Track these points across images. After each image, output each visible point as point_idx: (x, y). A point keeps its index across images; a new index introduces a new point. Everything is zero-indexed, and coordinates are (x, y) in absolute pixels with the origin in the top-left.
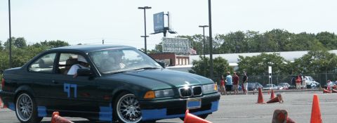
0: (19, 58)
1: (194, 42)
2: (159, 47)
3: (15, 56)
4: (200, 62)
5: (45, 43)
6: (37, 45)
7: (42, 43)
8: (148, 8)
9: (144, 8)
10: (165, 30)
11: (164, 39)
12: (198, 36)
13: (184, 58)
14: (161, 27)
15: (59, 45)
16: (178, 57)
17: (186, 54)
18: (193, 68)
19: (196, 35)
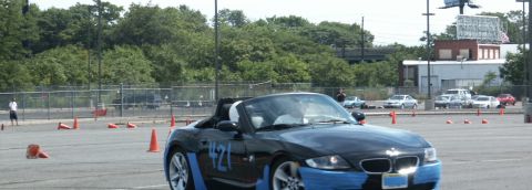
0: (231, 44)
1: (509, 23)
2: (452, 29)
3: (225, 40)
4: (517, 56)
5: (272, 19)
6: (260, 23)
7: (268, 19)
10: (462, 3)
11: (460, 18)
12: (517, 13)
15: (294, 22)
16: (481, 47)
17: (495, 42)
18: (505, 65)
19: (513, 12)
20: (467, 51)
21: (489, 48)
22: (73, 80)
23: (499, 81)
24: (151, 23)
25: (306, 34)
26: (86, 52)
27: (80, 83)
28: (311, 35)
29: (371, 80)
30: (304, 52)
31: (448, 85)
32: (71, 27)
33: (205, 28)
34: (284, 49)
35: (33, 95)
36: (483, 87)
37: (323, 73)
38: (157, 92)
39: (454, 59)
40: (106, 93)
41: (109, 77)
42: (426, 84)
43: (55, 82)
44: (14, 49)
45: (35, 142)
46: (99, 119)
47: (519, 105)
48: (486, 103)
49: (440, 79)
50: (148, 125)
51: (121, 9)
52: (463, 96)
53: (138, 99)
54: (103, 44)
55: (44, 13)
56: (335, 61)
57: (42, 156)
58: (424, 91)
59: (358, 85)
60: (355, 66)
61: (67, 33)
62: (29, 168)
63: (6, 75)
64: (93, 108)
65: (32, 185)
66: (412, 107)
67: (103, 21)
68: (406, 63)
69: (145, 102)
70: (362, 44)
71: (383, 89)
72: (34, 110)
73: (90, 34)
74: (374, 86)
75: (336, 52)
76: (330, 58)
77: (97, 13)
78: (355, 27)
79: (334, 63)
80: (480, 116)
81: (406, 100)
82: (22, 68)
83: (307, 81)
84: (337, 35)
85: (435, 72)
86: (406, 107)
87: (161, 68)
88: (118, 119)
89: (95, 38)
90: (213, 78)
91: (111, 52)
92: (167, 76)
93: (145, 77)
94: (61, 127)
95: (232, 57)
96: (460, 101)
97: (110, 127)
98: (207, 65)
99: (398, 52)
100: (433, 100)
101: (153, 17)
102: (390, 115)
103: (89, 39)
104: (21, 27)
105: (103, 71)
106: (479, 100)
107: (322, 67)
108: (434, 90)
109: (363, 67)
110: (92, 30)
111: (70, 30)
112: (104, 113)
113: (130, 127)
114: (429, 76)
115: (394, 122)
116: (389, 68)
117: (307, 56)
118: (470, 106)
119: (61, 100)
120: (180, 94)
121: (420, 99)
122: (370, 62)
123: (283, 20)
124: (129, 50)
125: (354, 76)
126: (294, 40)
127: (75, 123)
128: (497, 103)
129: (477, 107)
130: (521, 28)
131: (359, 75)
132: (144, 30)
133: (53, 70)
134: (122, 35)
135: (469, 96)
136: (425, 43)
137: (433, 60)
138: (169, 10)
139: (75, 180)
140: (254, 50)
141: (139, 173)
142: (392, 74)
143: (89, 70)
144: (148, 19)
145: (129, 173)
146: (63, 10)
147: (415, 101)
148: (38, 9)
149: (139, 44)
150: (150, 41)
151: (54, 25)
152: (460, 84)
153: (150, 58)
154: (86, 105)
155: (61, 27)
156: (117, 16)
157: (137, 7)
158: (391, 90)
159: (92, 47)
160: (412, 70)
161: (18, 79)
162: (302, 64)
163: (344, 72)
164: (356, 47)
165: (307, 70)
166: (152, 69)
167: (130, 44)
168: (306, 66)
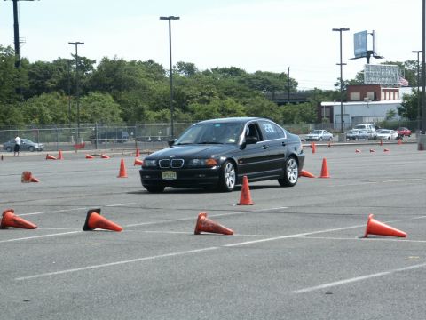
0: (183, 90)
1: (406, 70)
2: (361, 76)
3: (177, 87)
4: (412, 97)
5: (216, 69)
6: (207, 73)
7: (212, 70)
8: (344, 29)
9: (341, 30)
11: (367, 67)
12: (412, 62)
14: (364, 50)
15: (234, 72)
16: (384, 90)
17: (394, 86)
18: (403, 104)
19: (409, 61)
20: (372, 94)
21: (390, 91)
22: (56, 120)
23: (398, 118)
24: (118, 73)
25: (243, 82)
26: (68, 97)
27: (63, 122)
28: (247, 83)
29: (296, 118)
30: (241, 96)
31: (357, 121)
32: (55, 77)
33: (162, 78)
34: (226, 94)
36: (384, 122)
38: (125, 130)
39: (362, 100)
40: (83, 130)
41: (86, 118)
42: (339, 121)
43: (42, 122)
44: (9, 95)
45: (28, 169)
46: (78, 151)
47: (413, 136)
48: (387, 136)
49: (351, 116)
50: (118, 156)
51: (94, 62)
52: (369, 130)
53: (110, 135)
54: (80, 91)
55: (33, 65)
56: (267, 103)
57: (34, 181)
58: (337, 126)
59: (285, 122)
60: (283, 107)
61: (52, 82)
62: (25, 190)
63: (4, 116)
64: (74, 143)
65: (26, 203)
66: (328, 140)
67: (80, 72)
68: (323, 104)
69: (115, 138)
70: (288, 89)
71: (304, 125)
73: (70, 83)
74: (298, 123)
75: (267, 96)
76: (262, 101)
77: (75, 65)
78: (283, 75)
79: (266, 105)
80: (383, 146)
81: (323, 134)
82: (16, 110)
84: (269, 82)
85: (347, 111)
86: (324, 140)
87: (128, 110)
88: (94, 151)
89: (74, 86)
90: (169, 118)
91: (86, 98)
92: (134, 118)
93: (114, 117)
94: (48, 158)
95: (184, 101)
96: (366, 134)
97: (87, 157)
98: (165, 107)
99: (318, 95)
100: (345, 133)
101: (120, 68)
102: (311, 146)
103: (70, 87)
104: (15, 77)
105: (81, 113)
106: (382, 132)
107: (256, 108)
108: (346, 126)
109: (288, 108)
110: (71, 80)
111: (54, 80)
112: (82, 147)
113: (103, 157)
114: (342, 115)
115: (313, 152)
116: (309, 108)
117: (244, 99)
118: (375, 138)
119: (48, 136)
120: (143, 131)
121: (335, 133)
122: (294, 103)
123: (224, 71)
124: (101, 95)
125: (281, 116)
126: (234, 87)
127: (60, 154)
128: (396, 135)
129: (380, 138)
130: (416, 74)
131: (286, 114)
132: (114, 77)
133: (41, 110)
134: (95, 84)
135: (374, 130)
136: (339, 87)
137: (345, 101)
138: (133, 63)
139: (60, 200)
140: (202, 95)
141: (111, 194)
142: (312, 114)
143: (70, 112)
144: (115, 70)
145: (104, 194)
146: (48, 63)
147: (331, 135)
148: (28, 62)
149: (110, 91)
150: (116, 88)
151: (41, 76)
152: (367, 120)
153: (119, 102)
154: (68, 140)
155: (48, 77)
156: (92, 67)
157: (108, 60)
158: (311, 126)
159: (72, 93)
160: (328, 110)
161: (13, 119)
162: (240, 106)
163: (274, 112)
164: (283, 92)
165: (244, 111)
166: (120, 111)
167: (102, 91)
168: (243, 108)
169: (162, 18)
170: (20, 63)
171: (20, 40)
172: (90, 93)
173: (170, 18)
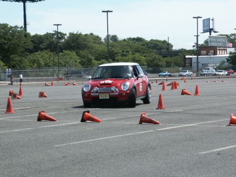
0: (113, 49)
1: (231, 39)
2: (206, 42)
3: (110, 48)
4: (235, 53)
6: (124, 40)
7: (128, 39)
8: (199, 17)
9: (197, 18)
10: (210, 30)
11: (210, 37)
12: (234, 35)
13: (224, 49)
14: (208, 28)
15: (139, 40)
16: (219, 49)
17: (225, 47)
18: (229, 57)
19: (232, 34)
20: (213, 51)
21: (222, 50)
22: (47, 65)
23: (226, 64)
24: (79, 41)
25: (144, 45)
26: (52, 53)
27: (49, 66)
28: (146, 45)
29: (172, 64)
30: (143, 53)
31: (205, 66)
32: (45, 43)
33: (102, 42)
34: (135, 51)
35: (30, 72)
36: (219, 67)
37: (152, 61)
38: (82, 70)
39: (207, 54)
40: (60, 70)
41: (62, 64)
42: (195, 66)
43: (39, 66)
44: (22, 52)
46: (59, 82)
48: (222, 73)
49: (201, 63)
50: (78, 84)
51: (66, 34)
52: (212, 70)
53: (73, 73)
54: (59, 50)
55: (34, 36)
56: (157, 56)
58: (195, 69)
59: (166, 66)
60: (166, 58)
61: (43, 45)
63: (19, 63)
64: (56, 77)
66: (190, 75)
68: (187, 57)
69: (78, 75)
70: (168, 49)
71: (177, 68)
72: (31, 78)
73: (53, 46)
74: (174, 67)
75: (157, 53)
76: (155, 55)
77: (55, 37)
78: (165, 41)
79: (157, 57)
80: (220, 79)
81: (188, 73)
82: (26, 60)
83: (145, 65)
84: (157, 45)
86: (188, 75)
87: (83, 60)
88: (66, 82)
89: (55, 47)
91: (61, 53)
92: (87, 64)
93: (77, 64)
94: (46, 85)
95: (113, 55)
97: (66, 85)
98: (103, 58)
99: (183, 52)
100: (199, 72)
101: (80, 38)
102: (182, 79)
103: (53, 48)
104: (25, 43)
106: (219, 72)
107: (152, 59)
108: (200, 68)
109: (168, 59)
110: (54, 44)
111: (45, 44)
112: (61, 79)
113: (74, 85)
115: (185, 82)
116: (179, 59)
117: (145, 54)
118: (215, 75)
119: (42, 74)
120: (92, 71)
121: (194, 72)
122: (171, 56)
123: (134, 39)
124: (70, 52)
125: (165, 63)
126: (139, 48)
127: (52, 83)
128: (226, 73)
129: (218, 75)
131: (167, 62)
132: (77, 43)
133: (38, 60)
134: (66, 46)
135: (214, 70)
136: (195, 48)
137: (199, 55)
138: (86, 35)
140: (123, 51)
142: (181, 62)
143: (53, 61)
144: (77, 39)
146: (41, 35)
147: (192, 73)
148: (30, 35)
149: (74, 50)
150: (77, 48)
151: (38, 42)
152: (210, 65)
153: (79, 56)
154: (53, 75)
155: (41, 42)
156: (64, 37)
157: (73, 34)
158: (180, 69)
160: (190, 59)
161: (24, 65)
162: (143, 58)
163: (161, 61)
164: (165, 50)
165: (145, 60)
166: (80, 60)
167: (70, 50)
168: (144, 59)
169: (103, 11)
170: (27, 35)
171: (27, 23)
172: (64, 51)
173: (107, 12)
